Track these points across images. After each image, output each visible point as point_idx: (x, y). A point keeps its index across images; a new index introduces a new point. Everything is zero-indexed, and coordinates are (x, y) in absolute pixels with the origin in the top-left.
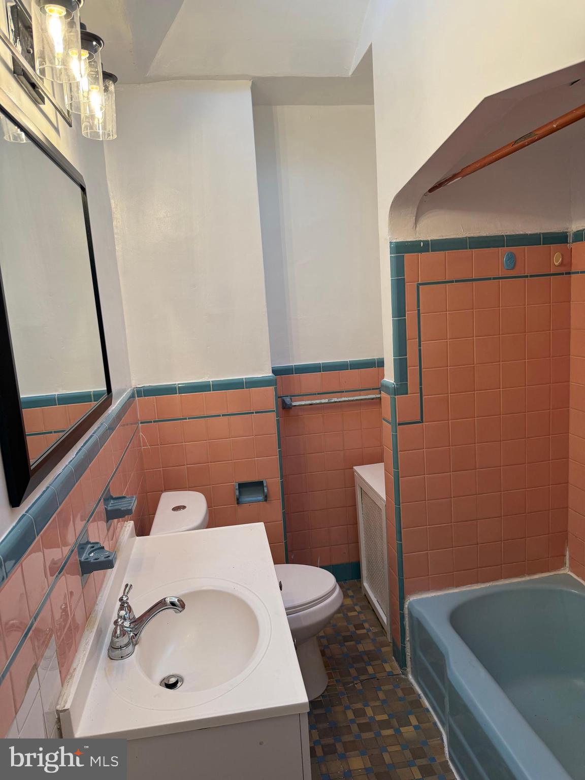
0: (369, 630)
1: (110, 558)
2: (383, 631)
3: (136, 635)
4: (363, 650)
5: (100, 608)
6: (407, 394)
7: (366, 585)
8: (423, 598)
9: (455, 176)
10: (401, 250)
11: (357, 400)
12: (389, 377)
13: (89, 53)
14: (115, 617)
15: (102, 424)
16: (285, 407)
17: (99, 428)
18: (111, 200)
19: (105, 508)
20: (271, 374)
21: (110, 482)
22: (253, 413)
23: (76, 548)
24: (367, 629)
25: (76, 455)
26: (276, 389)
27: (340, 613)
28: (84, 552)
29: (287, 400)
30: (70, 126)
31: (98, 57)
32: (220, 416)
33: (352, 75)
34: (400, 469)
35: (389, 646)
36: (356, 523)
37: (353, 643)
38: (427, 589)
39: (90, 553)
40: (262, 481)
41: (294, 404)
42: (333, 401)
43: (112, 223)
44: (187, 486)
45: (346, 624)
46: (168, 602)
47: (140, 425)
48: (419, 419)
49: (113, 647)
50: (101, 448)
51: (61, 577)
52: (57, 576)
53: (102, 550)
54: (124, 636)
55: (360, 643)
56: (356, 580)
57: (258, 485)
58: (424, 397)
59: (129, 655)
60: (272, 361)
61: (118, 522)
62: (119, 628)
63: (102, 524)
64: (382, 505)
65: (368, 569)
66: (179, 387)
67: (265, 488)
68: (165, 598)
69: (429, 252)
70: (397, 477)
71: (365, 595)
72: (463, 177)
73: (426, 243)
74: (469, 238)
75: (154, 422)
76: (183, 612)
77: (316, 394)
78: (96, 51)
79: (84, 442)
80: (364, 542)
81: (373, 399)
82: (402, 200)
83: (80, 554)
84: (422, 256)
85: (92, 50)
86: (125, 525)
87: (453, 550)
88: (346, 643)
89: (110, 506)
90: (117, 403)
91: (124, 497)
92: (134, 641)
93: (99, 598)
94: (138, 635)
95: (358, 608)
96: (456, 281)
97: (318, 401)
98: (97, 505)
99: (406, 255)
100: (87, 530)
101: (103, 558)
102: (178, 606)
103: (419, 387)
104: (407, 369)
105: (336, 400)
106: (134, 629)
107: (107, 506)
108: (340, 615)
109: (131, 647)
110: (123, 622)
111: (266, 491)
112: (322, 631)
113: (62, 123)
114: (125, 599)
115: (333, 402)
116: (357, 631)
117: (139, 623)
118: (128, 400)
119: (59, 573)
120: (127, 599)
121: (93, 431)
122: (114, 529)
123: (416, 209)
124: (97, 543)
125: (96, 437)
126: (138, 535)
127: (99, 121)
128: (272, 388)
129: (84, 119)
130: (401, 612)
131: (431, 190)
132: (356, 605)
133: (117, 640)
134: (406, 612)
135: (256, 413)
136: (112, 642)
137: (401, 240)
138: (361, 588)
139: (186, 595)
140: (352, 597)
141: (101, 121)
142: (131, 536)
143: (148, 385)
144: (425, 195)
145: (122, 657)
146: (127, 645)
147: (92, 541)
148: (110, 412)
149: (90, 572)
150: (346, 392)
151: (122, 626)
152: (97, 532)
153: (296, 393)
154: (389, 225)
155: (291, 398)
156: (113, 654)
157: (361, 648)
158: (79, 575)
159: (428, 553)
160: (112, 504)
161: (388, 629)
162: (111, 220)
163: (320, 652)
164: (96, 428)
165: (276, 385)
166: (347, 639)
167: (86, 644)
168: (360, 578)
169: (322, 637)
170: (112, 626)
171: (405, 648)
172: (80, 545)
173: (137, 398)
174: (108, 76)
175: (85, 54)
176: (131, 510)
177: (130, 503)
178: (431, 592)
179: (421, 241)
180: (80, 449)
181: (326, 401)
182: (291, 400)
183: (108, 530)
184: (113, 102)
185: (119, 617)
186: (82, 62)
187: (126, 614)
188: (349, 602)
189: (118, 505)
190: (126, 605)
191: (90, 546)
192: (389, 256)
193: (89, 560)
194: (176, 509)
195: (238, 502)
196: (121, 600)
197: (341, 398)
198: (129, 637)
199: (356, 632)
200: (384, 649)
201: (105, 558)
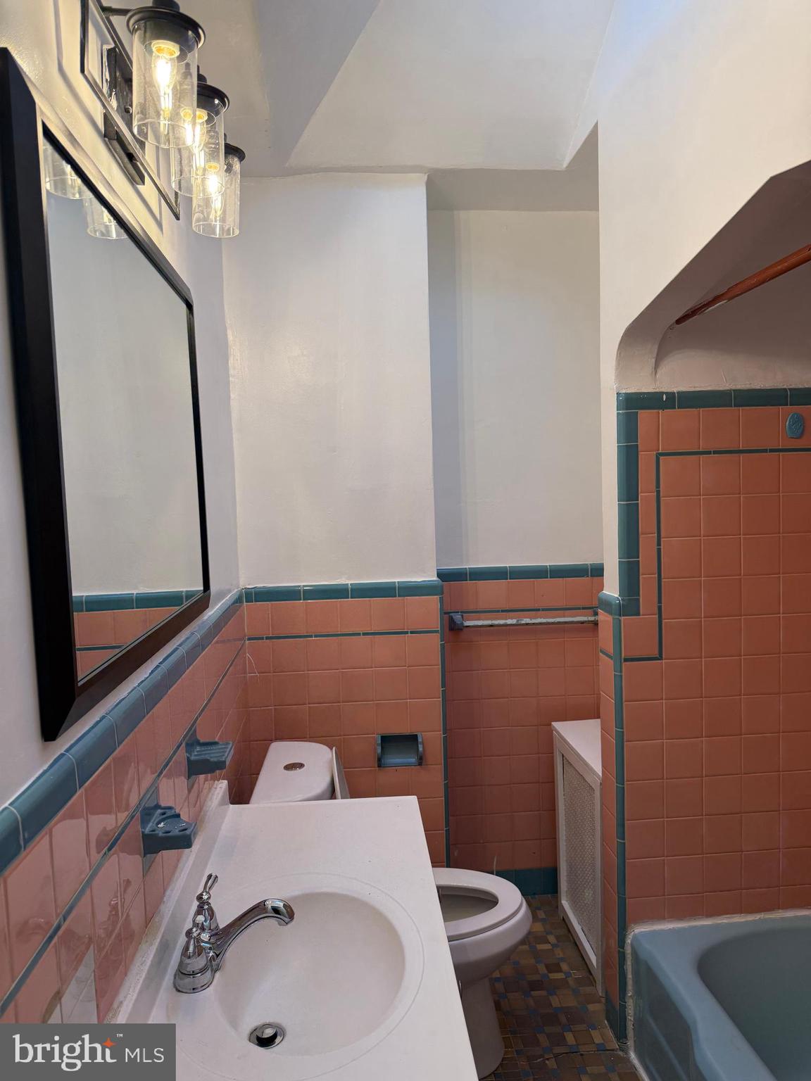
0: (568, 975)
1: (188, 832)
2: (591, 977)
3: (218, 956)
4: (559, 1006)
5: (168, 908)
6: (638, 614)
7: (565, 903)
8: (655, 930)
9: (716, 299)
10: (632, 405)
11: (559, 623)
12: (612, 588)
13: (209, 114)
14: (189, 925)
15: (193, 634)
16: (453, 629)
17: (188, 638)
18: (228, 331)
19: (188, 758)
20: (435, 578)
21: (197, 718)
22: (407, 633)
23: (138, 813)
24: (565, 973)
25: (150, 674)
26: (442, 600)
27: (526, 944)
28: (150, 821)
29: (457, 617)
30: (178, 218)
31: (220, 120)
32: (359, 634)
33: (567, 167)
34: (625, 727)
35: (600, 1002)
36: (553, 809)
37: (544, 993)
38: (661, 918)
39: (159, 823)
40: (416, 735)
41: (467, 623)
42: (523, 622)
43: (228, 361)
44: (308, 736)
45: (532, 961)
46: (270, 907)
47: (247, 642)
48: (656, 653)
49: (181, 973)
50: (188, 668)
51: (111, 856)
52: (105, 854)
53: (177, 819)
54: (199, 955)
55: (555, 994)
56: (549, 895)
57: (410, 740)
58: (664, 621)
59: (204, 988)
60: (437, 560)
61: (206, 780)
62: (192, 942)
63: (182, 782)
64: (595, 782)
65: (570, 881)
66: (304, 591)
67: (419, 746)
68: (265, 901)
69: (675, 408)
70: (621, 739)
71: (563, 919)
72: (730, 299)
73: (671, 396)
74: (734, 390)
75: (267, 638)
76: (289, 925)
77: (498, 611)
78: (217, 113)
79: (164, 657)
80: (564, 838)
81: (582, 623)
82: (637, 333)
83: (144, 822)
84: (663, 414)
85: (213, 112)
86: (215, 786)
87: (703, 857)
88: (532, 993)
89: (196, 755)
90: (217, 607)
91: (215, 743)
92: (214, 966)
93: (168, 893)
94: (221, 955)
95: (552, 939)
96: (715, 452)
97: (502, 622)
98: (175, 753)
99: (639, 411)
100: (157, 788)
101: (177, 831)
102: (284, 914)
103: (656, 605)
104: (639, 578)
105: (528, 621)
106: (215, 945)
107: (191, 755)
108: (525, 947)
109: (209, 973)
110: (199, 934)
111: (421, 749)
112: (497, 972)
113: (167, 214)
114: (205, 897)
115: (523, 624)
116: (550, 975)
117: (224, 936)
118: (232, 605)
119: (110, 849)
120: (209, 898)
121: (179, 642)
122: (199, 791)
123: (657, 346)
124: (170, 808)
125: (181, 651)
126: (233, 802)
127: (216, 212)
128: (435, 599)
129: (197, 209)
130: (621, 950)
131: (679, 322)
132: (551, 933)
133: (188, 961)
134: (628, 950)
135: (412, 633)
136: (181, 963)
137: (633, 391)
138: (557, 907)
139: (295, 898)
140: (543, 920)
141: (219, 213)
142: (222, 803)
143: (262, 585)
144: (671, 328)
145: (194, 989)
146: (203, 971)
147: (163, 805)
148: (206, 618)
149: (157, 852)
150: (543, 610)
151: (198, 940)
152: (172, 792)
153: (472, 608)
154: (617, 369)
155: (462, 616)
156: (181, 982)
157: (555, 1002)
158: (140, 855)
159: (664, 860)
160: (198, 751)
161: (598, 975)
162: (225, 358)
163: (493, 1004)
164: (183, 639)
165: (442, 593)
166: (535, 986)
167: (141, 964)
168: (557, 893)
169: (497, 979)
170: (182, 940)
171: (626, 1008)
172: (145, 809)
173: (245, 603)
174: (232, 151)
175: (203, 115)
176: (225, 762)
177: (223, 752)
178: (668, 922)
179: (662, 393)
180: (158, 667)
181: (514, 621)
182: (463, 617)
183: (189, 791)
184: (238, 186)
185: (195, 924)
186: (198, 127)
187: (205, 921)
188: (539, 927)
189: (206, 754)
190: (206, 907)
191: (159, 811)
192: (615, 412)
193: (156, 832)
194: (289, 767)
195: (380, 764)
196: (200, 898)
197: (537, 618)
198: (207, 957)
199: (548, 977)
200: (591, 1007)
201: (180, 831)
